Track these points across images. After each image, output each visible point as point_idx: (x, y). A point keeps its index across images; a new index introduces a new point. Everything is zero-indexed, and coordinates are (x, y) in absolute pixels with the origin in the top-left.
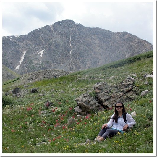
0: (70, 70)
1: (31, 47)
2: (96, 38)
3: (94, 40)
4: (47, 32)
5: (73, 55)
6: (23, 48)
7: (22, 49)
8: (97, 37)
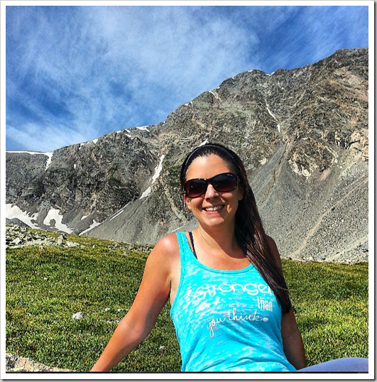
0: (300, 169)
1: (175, 143)
2: (348, 73)
3: (344, 80)
4: (206, 105)
5: (290, 133)
6: (157, 149)
7: (156, 151)
8: (349, 70)
